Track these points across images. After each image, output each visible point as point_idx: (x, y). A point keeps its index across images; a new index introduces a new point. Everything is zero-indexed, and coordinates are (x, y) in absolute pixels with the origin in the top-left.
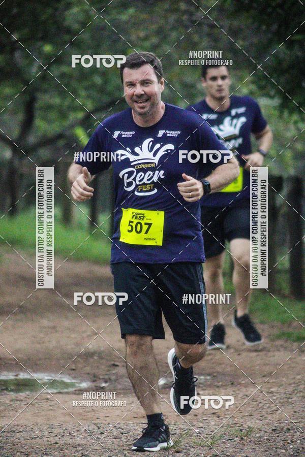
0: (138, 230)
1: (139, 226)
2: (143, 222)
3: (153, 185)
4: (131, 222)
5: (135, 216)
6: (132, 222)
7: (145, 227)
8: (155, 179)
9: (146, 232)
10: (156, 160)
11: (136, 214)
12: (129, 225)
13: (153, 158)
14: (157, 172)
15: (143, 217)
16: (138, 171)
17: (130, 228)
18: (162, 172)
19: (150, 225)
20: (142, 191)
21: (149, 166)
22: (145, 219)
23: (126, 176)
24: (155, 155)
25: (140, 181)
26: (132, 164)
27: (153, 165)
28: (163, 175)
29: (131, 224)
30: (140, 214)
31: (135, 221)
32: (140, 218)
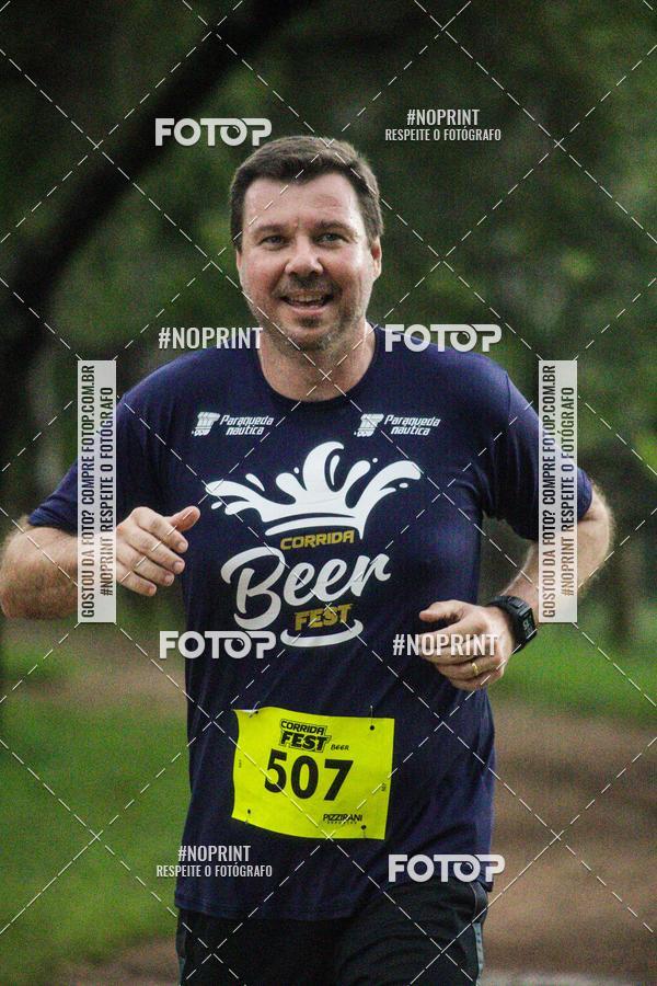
0: (304, 784)
1: (305, 770)
2: (319, 758)
3: (348, 607)
4: (276, 755)
5: (292, 735)
6: (283, 756)
7: (327, 777)
8: (357, 585)
9: (331, 795)
10: (359, 518)
11: (294, 727)
12: (272, 765)
13: (345, 510)
14: (363, 561)
15: (322, 740)
16: (293, 558)
17: (274, 777)
18: (382, 560)
19: (344, 767)
20: (307, 632)
21: (331, 539)
22: (327, 746)
23: (248, 573)
24: (353, 499)
25: (299, 594)
26: (270, 532)
27: (349, 536)
28: (385, 572)
29: (277, 761)
30: (309, 729)
31: (294, 754)
32: (310, 745)
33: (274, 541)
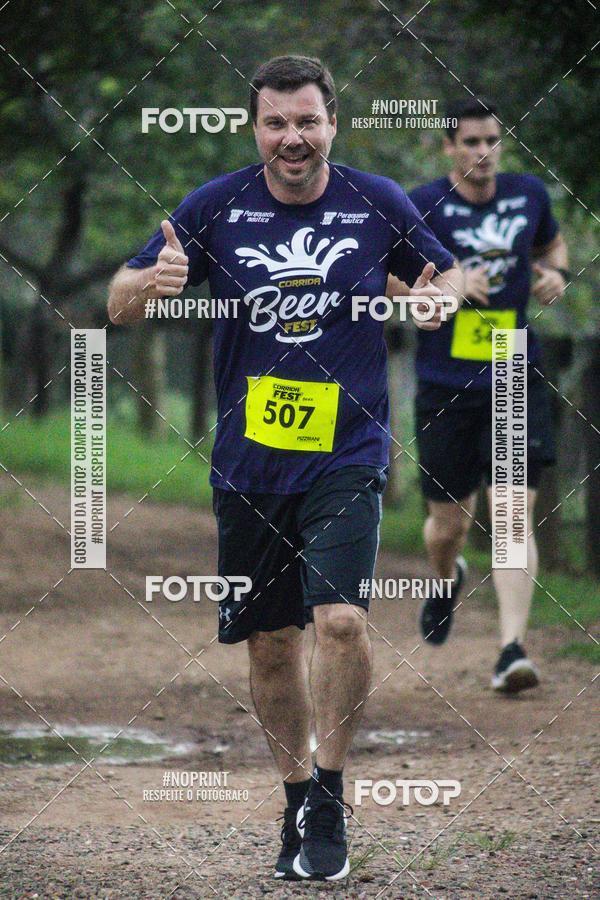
0: (287, 420)
1: (288, 412)
2: (296, 405)
3: (315, 321)
4: (270, 403)
5: (280, 392)
6: (274, 404)
7: (300, 416)
8: (320, 309)
9: (302, 426)
10: (323, 270)
11: (281, 387)
12: (267, 409)
13: (316, 266)
14: (325, 295)
15: (298, 395)
16: (285, 292)
17: (269, 416)
18: (336, 295)
19: (310, 410)
20: (291, 334)
21: (307, 282)
22: (301, 398)
23: (259, 301)
24: (320, 260)
25: (288, 313)
26: (273, 278)
27: (317, 281)
28: (337, 302)
29: (271, 407)
30: (291, 389)
31: (281, 403)
32: (291, 397)
33: (275, 283)
